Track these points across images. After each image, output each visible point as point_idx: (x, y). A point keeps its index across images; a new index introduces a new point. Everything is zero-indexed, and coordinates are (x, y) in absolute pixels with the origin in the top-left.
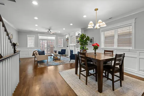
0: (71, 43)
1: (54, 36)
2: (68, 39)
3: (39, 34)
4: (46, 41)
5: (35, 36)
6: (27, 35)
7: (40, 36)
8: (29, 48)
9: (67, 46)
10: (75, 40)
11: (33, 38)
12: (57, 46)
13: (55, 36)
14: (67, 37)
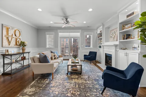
0: (107, 41)
1: (78, 32)
2: (100, 35)
3: (59, 31)
4: (68, 39)
5: (54, 33)
6: (46, 33)
7: (60, 32)
8: (48, 48)
9: (100, 47)
10: (118, 32)
11: (52, 36)
12: (82, 46)
13: (80, 31)
14: (99, 32)
